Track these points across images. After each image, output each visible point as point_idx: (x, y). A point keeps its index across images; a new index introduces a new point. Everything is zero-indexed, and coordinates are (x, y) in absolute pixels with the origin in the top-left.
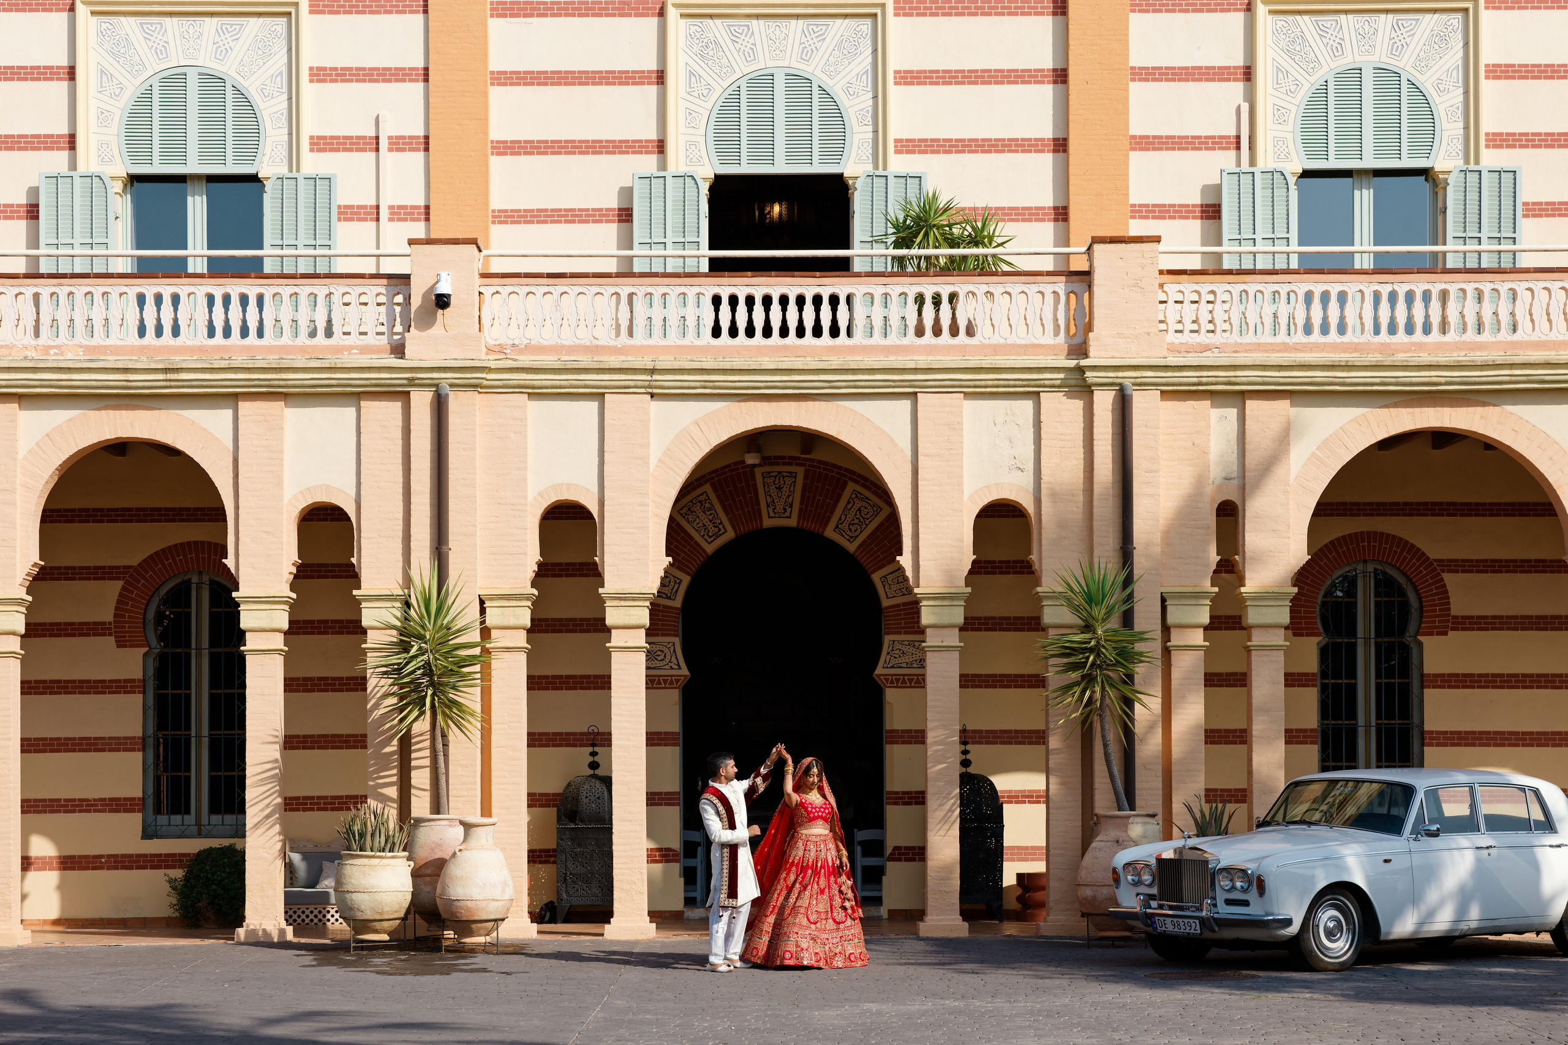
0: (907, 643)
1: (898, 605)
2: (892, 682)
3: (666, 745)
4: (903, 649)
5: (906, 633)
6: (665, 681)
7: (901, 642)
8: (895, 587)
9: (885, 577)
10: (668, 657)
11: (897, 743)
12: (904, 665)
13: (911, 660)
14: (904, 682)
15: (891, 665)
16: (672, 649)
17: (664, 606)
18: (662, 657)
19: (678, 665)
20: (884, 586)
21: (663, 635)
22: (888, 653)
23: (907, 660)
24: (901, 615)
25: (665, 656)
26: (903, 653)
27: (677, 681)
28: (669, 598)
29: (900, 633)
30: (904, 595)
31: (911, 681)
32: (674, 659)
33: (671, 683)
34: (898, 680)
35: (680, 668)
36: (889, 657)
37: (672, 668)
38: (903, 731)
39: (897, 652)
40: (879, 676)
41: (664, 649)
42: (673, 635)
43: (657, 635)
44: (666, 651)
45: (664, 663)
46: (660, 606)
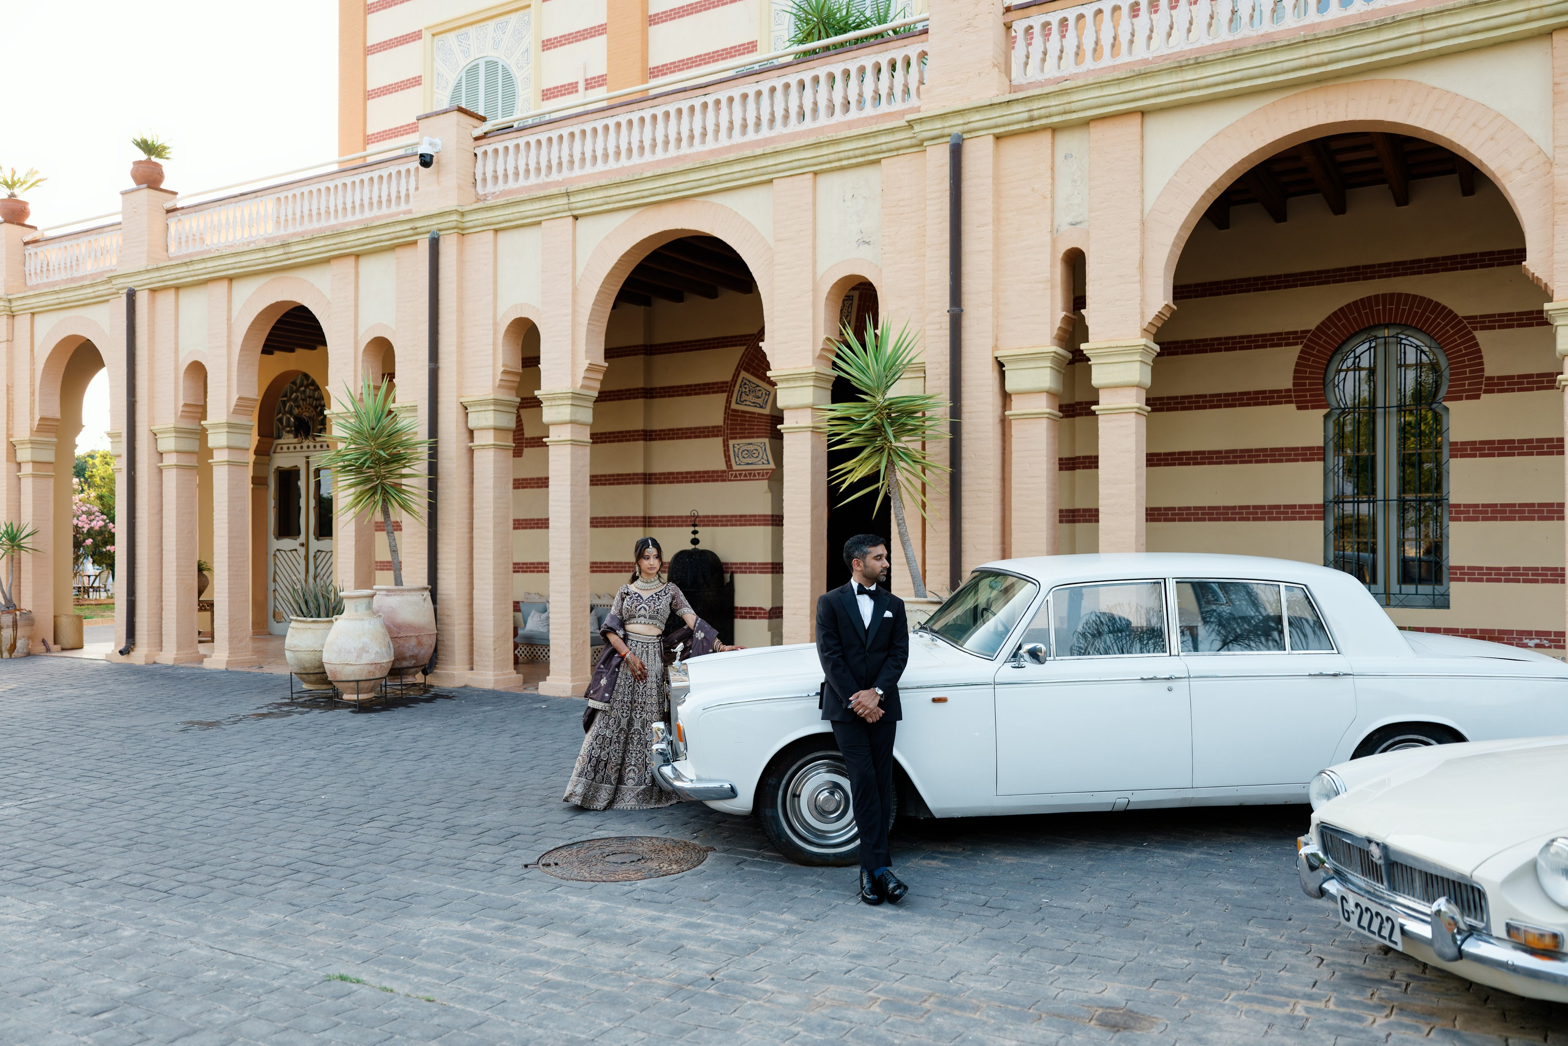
3: (759, 525)
6: (759, 474)
10: (761, 454)
16: (763, 448)
17: (759, 414)
18: (757, 455)
19: (768, 461)
21: (758, 437)
27: (767, 474)
28: (761, 407)
32: (765, 457)
33: (763, 475)
35: (769, 463)
37: (763, 463)
41: (758, 448)
42: (766, 437)
43: (753, 437)
44: (760, 450)
45: (758, 459)
46: (754, 413)
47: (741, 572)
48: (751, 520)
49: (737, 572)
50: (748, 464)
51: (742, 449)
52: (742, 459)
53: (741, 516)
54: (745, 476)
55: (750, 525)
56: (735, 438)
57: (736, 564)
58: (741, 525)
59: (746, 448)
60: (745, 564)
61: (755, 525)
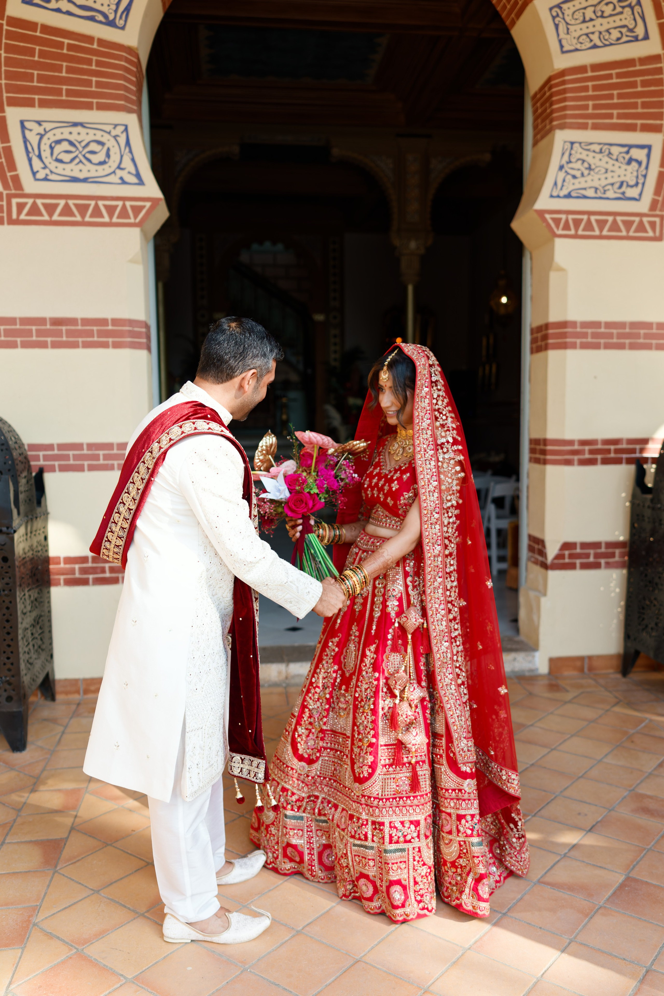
0: (597, 148)
1: (582, 69)
2: (567, 227)
3: (117, 345)
4: (590, 160)
5: (596, 127)
6: (111, 209)
7: (586, 146)
8: (577, 30)
9: (559, 6)
11: (573, 346)
12: (590, 193)
13: (604, 182)
14: (589, 226)
15: (565, 192)
16: (122, 140)
17: (101, 42)
18: (101, 157)
19: (138, 175)
20: (557, 26)
21: (101, 107)
22: (561, 168)
23: (596, 184)
24: (586, 89)
25: (108, 155)
26: (590, 168)
27: (137, 210)
28: (111, 24)
29: (584, 127)
30: (595, 47)
31: (602, 224)
32: (127, 163)
33: (124, 214)
34: (577, 223)
35: (141, 183)
36: (562, 175)
37: (123, 182)
38: (586, 325)
39: (578, 165)
40: (541, 213)
41: (105, 138)
42: (130, 111)
43: (88, 106)
44: (110, 143)
45: (106, 169)
46: (89, 39)
47: (64, 469)
48: (90, 334)
49: (52, 469)
50: (75, 180)
51: (51, 137)
52: (53, 165)
53: (57, 322)
54: (67, 211)
55: (87, 345)
56: (29, 103)
57: (50, 447)
58: (56, 345)
59: (65, 133)
60: (78, 446)
61: (105, 345)
